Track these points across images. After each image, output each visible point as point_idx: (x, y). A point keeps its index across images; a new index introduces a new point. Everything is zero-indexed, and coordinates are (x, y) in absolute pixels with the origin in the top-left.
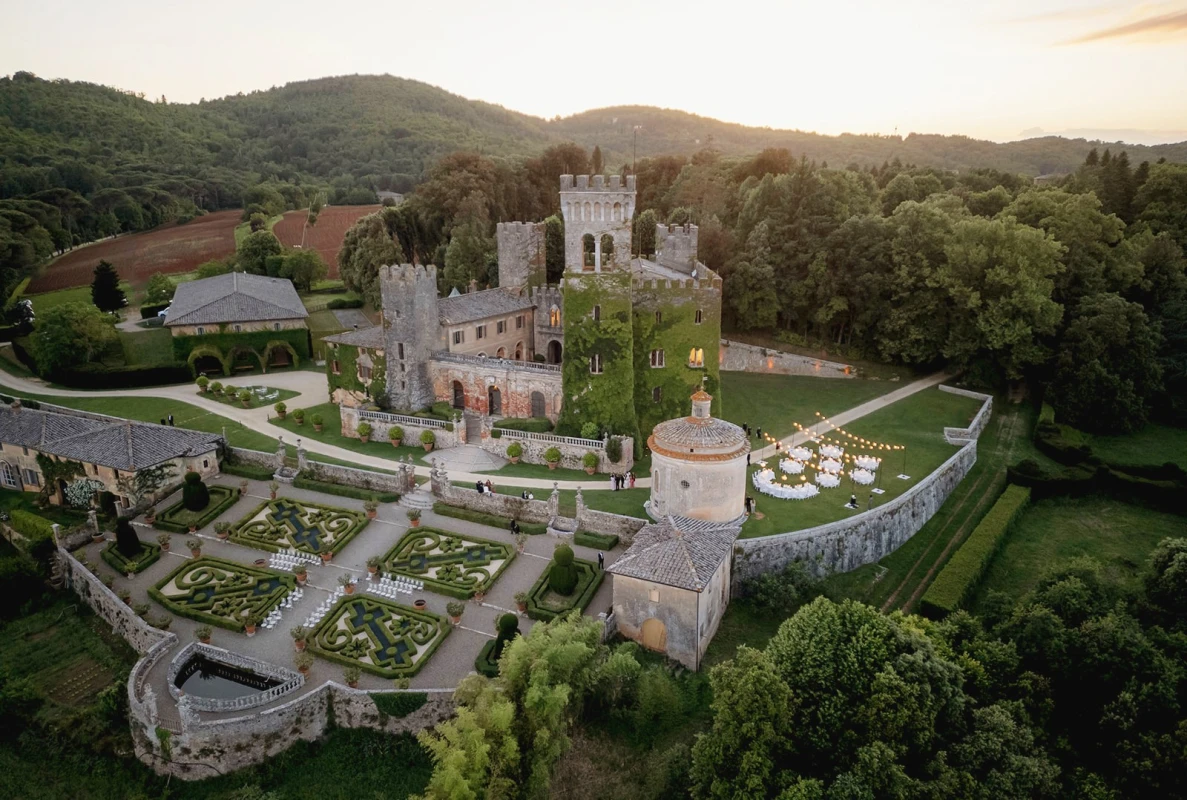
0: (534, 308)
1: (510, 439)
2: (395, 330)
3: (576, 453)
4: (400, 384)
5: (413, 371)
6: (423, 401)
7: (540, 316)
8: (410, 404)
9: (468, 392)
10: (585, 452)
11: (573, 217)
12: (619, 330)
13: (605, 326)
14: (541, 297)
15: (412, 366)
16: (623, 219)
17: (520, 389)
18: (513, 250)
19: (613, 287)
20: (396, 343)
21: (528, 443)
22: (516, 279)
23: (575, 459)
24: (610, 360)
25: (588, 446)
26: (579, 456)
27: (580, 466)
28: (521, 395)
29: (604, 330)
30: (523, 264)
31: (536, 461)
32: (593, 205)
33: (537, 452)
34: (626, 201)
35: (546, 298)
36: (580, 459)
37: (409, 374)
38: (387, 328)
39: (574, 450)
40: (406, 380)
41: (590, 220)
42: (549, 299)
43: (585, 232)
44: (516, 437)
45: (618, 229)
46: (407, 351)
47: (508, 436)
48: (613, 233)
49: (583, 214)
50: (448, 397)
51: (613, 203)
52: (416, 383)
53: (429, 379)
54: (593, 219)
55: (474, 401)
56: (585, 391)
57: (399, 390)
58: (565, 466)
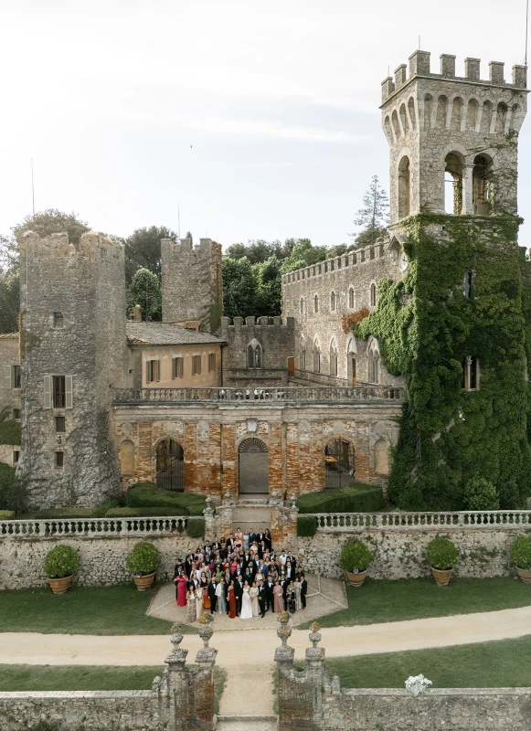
0: (223, 345)
1: (337, 534)
2: (49, 350)
3: (483, 543)
4: (53, 457)
5: (85, 427)
6: (105, 487)
7: (231, 356)
8: (74, 496)
9: (194, 457)
10: (502, 536)
11: (433, 120)
12: (507, 311)
13: (485, 305)
14: (233, 330)
15: (83, 417)
16: (507, 131)
17: (304, 439)
18: (187, 272)
19: (493, 240)
20: (49, 377)
21: (378, 537)
22: (190, 311)
23: (482, 555)
24: (494, 364)
25: (508, 525)
26: (490, 549)
27: (496, 568)
28: (306, 449)
29: (485, 312)
30: (202, 288)
31: (398, 572)
32: (466, 102)
33: (399, 553)
34: (515, 101)
35: (242, 331)
36: (493, 554)
37: (76, 434)
38: (30, 349)
39: (479, 536)
40: (68, 448)
41: (458, 130)
42: (245, 333)
43: (449, 149)
44: (351, 528)
45: (499, 147)
46: (74, 388)
47: (332, 529)
48: (491, 153)
49: (449, 116)
50: (148, 473)
51: (495, 102)
52: (89, 452)
53: (111, 443)
54: (463, 128)
55: (207, 473)
56: (452, 423)
57: (50, 470)
58: (463, 573)
